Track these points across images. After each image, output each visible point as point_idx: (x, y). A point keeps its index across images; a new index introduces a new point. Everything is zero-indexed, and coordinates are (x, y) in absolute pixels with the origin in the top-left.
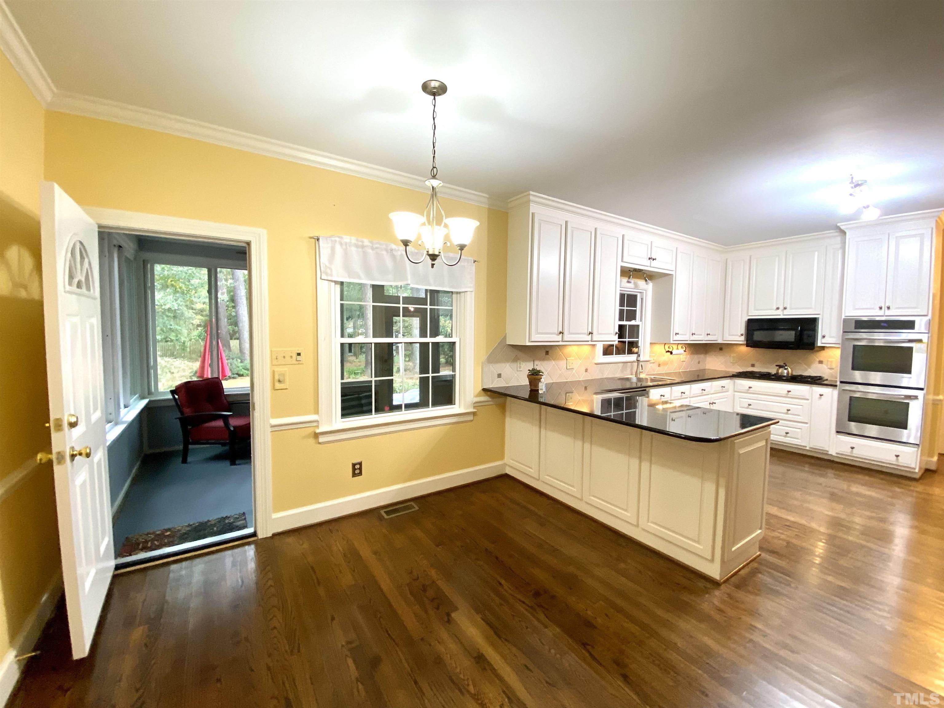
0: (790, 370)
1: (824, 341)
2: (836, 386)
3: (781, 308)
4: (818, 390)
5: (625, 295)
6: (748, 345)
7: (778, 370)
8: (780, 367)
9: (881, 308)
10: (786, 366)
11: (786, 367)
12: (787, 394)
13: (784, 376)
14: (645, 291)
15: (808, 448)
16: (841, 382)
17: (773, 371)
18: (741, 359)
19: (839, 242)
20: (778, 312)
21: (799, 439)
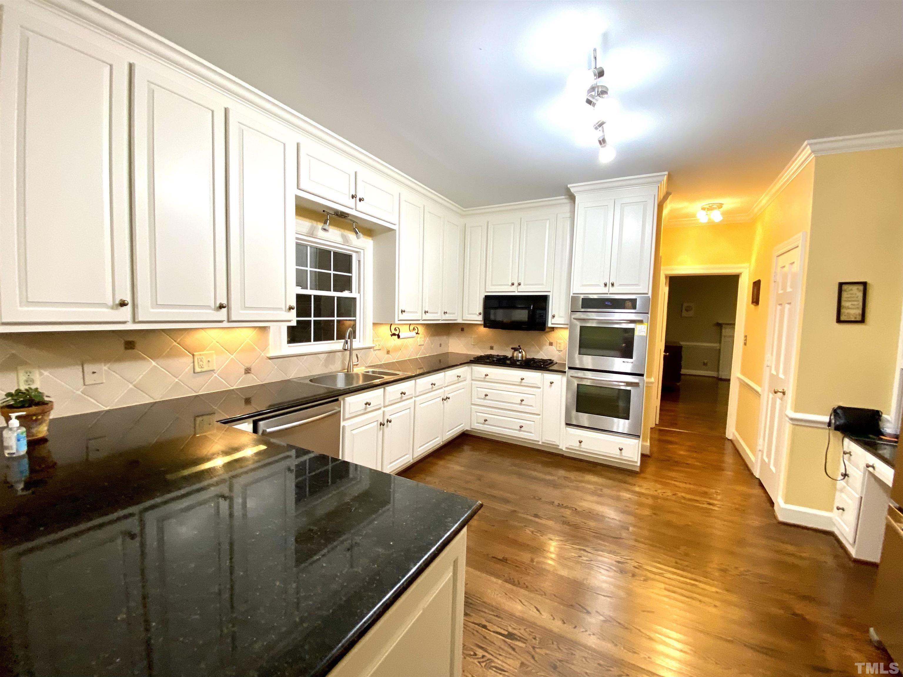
0: (524, 353)
1: (554, 321)
2: (565, 372)
3: (516, 284)
4: (549, 376)
5: (330, 252)
6: (485, 326)
7: (513, 354)
8: (515, 349)
9: (606, 285)
10: (520, 348)
11: (520, 351)
12: (521, 382)
13: (518, 361)
14: (362, 251)
15: (540, 443)
16: (570, 368)
17: (509, 354)
18: (480, 341)
19: (569, 211)
20: (513, 288)
21: (532, 433)
